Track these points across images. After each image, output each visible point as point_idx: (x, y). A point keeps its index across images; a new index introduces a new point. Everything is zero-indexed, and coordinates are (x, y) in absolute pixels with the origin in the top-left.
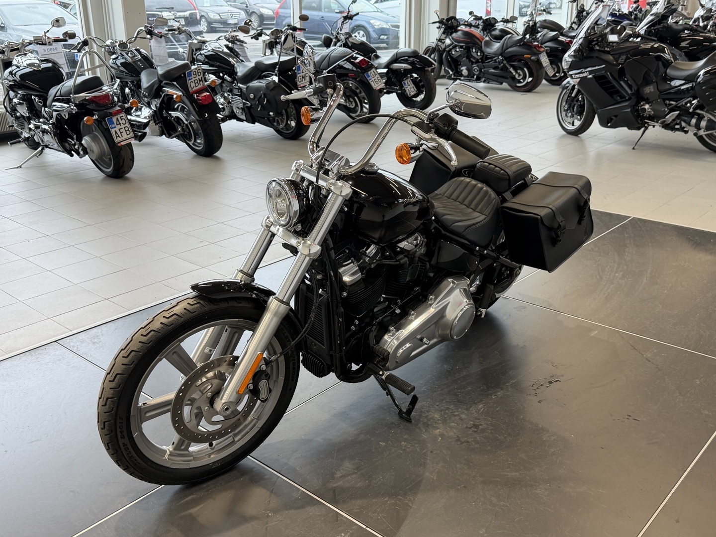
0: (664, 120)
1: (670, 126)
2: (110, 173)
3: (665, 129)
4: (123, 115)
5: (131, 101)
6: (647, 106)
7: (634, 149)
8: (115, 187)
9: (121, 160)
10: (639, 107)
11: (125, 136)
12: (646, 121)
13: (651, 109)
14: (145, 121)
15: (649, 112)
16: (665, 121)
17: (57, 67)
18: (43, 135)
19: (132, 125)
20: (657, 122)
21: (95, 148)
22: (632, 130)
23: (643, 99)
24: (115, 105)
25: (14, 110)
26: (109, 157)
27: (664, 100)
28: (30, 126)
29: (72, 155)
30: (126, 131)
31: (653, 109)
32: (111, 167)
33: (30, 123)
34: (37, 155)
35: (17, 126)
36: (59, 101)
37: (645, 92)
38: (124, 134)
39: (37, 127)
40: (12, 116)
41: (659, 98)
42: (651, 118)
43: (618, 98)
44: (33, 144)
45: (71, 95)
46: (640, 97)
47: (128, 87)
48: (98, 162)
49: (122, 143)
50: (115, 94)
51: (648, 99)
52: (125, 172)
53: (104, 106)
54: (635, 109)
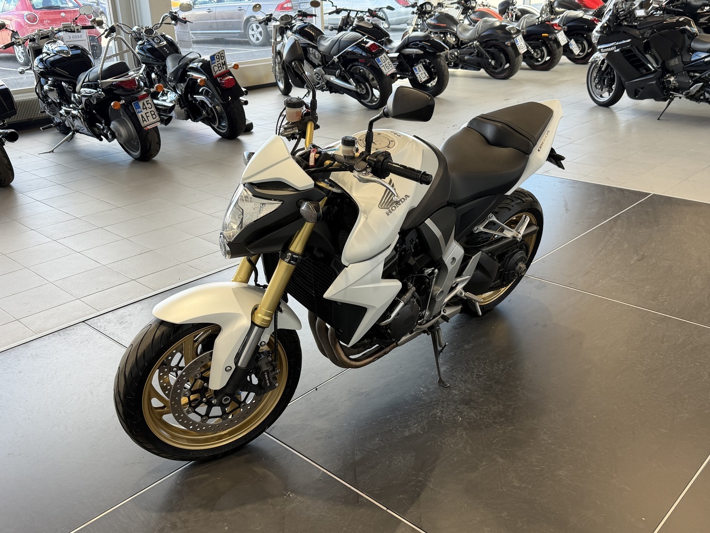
0: (689, 91)
1: (695, 97)
2: (138, 157)
3: (690, 100)
4: (149, 99)
5: (156, 86)
6: (672, 79)
7: (659, 119)
8: (141, 170)
9: (148, 144)
10: (664, 79)
11: (151, 120)
12: (671, 92)
13: (676, 81)
14: (171, 105)
15: (674, 84)
16: (689, 93)
17: (85, 54)
18: (74, 120)
19: (158, 109)
20: (682, 94)
21: (123, 131)
22: (658, 101)
23: (668, 72)
24: (142, 89)
25: (45, 97)
26: (137, 141)
27: (689, 72)
28: (60, 112)
29: (101, 140)
30: (152, 115)
31: (678, 82)
32: (138, 150)
33: (61, 109)
34: (69, 140)
35: (49, 112)
36: (88, 86)
37: (670, 65)
38: (150, 118)
39: (68, 113)
40: (44, 103)
41: (684, 70)
42: (677, 90)
43: (644, 71)
44: (65, 130)
45: (99, 81)
46: (665, 70)
47: (154, 72)
48: (126, 146)
49: (149, 127)
50: (141, 79)
51: (673, 71)
52: (152, 155)
53: (130, 91)
54: (661, 81)
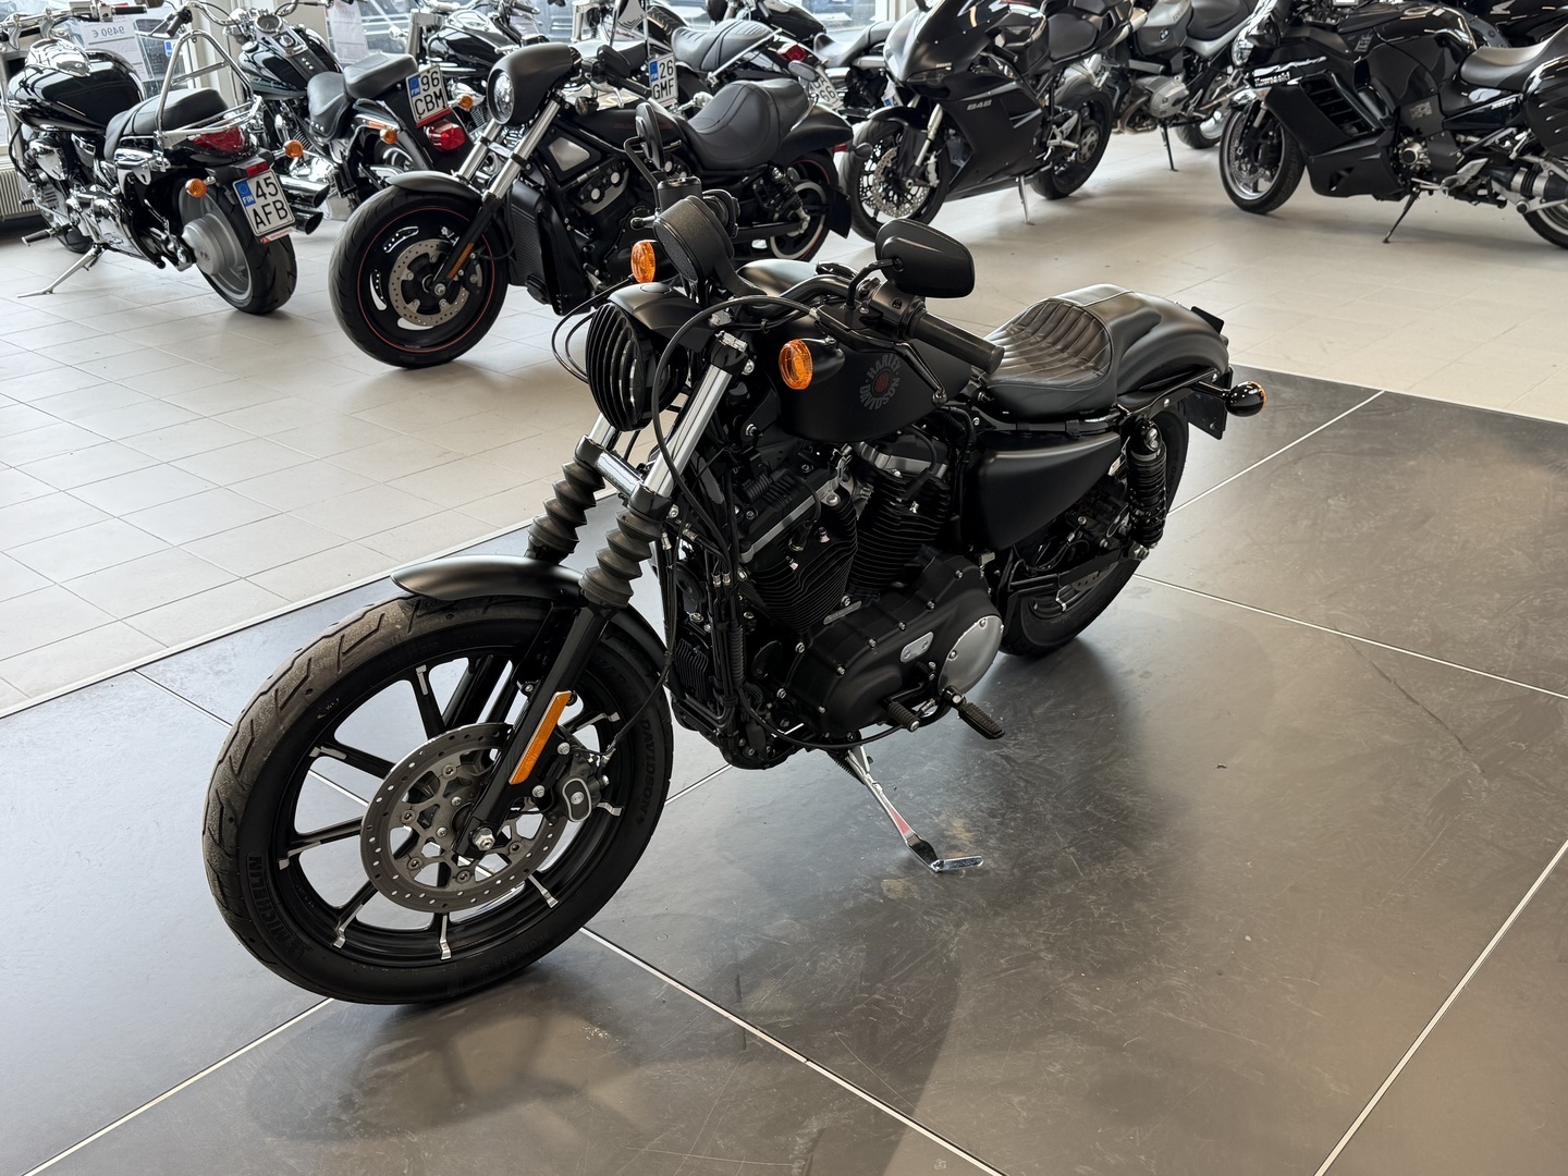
1: (1466, 191)
2: (246, 304)
3: (1456, 198)
4: (270, 174)
5: (286, 144)
6: (1416, 149)
7: (1386, 241)
8: (257, 332)
9: (269, 276)
10: (1398, 149)
11: (275, 222)
12: (1413, 179)
13: (1425, 154)
14: (319, 188)
15: (1422, 160)
16: (1455, 181)
17: (124, 70)
18: (99, 221)
19: (290, 198)
20: (1439, 182)
21: (211, 248)
22: (1382, 200)
23: (1408, 132)
24: (254, 153)
25: (33, 166)
26: (242, 268)
28: (69, 201)
29: (162, 265)
30: (277, 210)
31: (1430, 155)
32: (246, 290)
33: (68, 195)
34: (87, 266)
35: (40, 202)
36: (129, 144)
38: (274, 217)
39: (84, 204)
40: (29, 181)
41: (1444, 130)
42: (1425, 174)
43: (1355, 130)
44: (79, 243)
45: (157, 132)
46: (1402, 128)
47: (280, 112)
48: (219, 280)
49: (270, 238)
50: (253, 129)
51: (1418, 131)
52: (276, 301)
53: (228, 156)
54: (1391, 155)
